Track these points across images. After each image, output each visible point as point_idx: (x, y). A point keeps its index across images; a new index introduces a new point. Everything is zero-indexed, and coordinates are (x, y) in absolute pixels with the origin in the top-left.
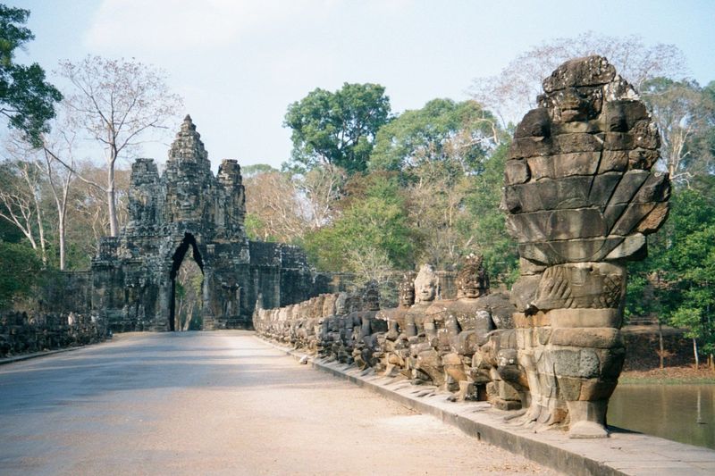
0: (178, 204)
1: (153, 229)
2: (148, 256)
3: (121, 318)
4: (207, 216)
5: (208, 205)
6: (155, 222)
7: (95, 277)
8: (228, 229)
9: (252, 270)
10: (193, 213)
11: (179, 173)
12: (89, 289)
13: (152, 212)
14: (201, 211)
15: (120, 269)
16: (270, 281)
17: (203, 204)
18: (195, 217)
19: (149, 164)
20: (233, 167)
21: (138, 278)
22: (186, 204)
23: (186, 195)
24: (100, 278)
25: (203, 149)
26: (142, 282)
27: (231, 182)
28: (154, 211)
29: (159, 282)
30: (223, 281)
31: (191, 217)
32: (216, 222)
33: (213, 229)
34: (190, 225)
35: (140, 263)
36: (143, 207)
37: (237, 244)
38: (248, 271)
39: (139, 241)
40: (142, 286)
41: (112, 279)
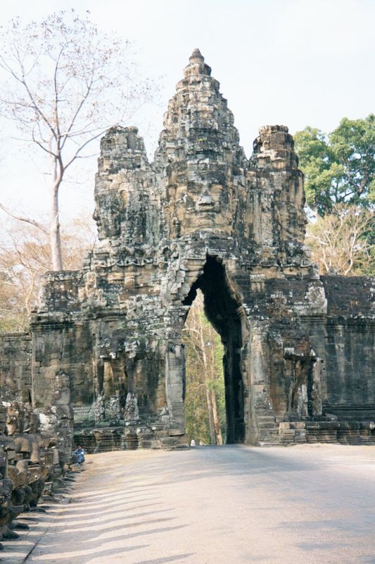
0: (191, 202)
1: (142, 253)
2: (138, 300)
3: (91, 424)
4: (241, 227)
5: (243, 205)
6: (146, 240)
7: (38, 342)
8: (280, 250)
9: (331, 326)
10: (219, 219)
11: (188, 146)
12: (26, 369)
13: (140, 222)
14: (230, 215)
15: (86, 328)
16: (366, 348)
17: (233, 202)
18: (222, 226)
19: (132, 137)
20: (283, 139)
21: (122, 341)
22: (205, 200)
23: (205, 183)
24: (47, 347)
25: (225, 109)
26: (131, 349)
27: (281, 165)
28: (144, 220)
29: (163, 348)
30: (287, 345)
31: (214, 225)
32: (257, 239)
33: (251, 251)
34: (214, 240)
35: (122, 316)
36: (123, 211)
37: (297, 278)
38: (323, 328)
39: (119, 275)
40: (132, 356)
41: (70, 347)
